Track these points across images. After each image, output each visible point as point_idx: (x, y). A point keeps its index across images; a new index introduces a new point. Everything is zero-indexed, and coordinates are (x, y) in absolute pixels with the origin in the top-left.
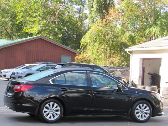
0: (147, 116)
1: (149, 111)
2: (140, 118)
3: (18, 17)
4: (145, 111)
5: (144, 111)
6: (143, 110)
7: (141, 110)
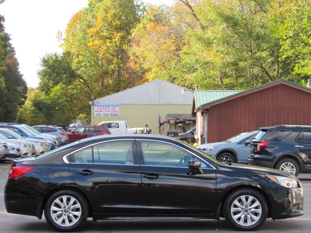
0: (257, 218)
1: (261, 209)
2: (241, 223)
3: (282, 47)
4: (252, 210)
5: (250, 209)
6: (246, 207)
7: (244, 207)
